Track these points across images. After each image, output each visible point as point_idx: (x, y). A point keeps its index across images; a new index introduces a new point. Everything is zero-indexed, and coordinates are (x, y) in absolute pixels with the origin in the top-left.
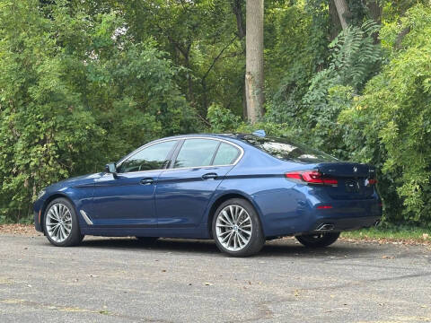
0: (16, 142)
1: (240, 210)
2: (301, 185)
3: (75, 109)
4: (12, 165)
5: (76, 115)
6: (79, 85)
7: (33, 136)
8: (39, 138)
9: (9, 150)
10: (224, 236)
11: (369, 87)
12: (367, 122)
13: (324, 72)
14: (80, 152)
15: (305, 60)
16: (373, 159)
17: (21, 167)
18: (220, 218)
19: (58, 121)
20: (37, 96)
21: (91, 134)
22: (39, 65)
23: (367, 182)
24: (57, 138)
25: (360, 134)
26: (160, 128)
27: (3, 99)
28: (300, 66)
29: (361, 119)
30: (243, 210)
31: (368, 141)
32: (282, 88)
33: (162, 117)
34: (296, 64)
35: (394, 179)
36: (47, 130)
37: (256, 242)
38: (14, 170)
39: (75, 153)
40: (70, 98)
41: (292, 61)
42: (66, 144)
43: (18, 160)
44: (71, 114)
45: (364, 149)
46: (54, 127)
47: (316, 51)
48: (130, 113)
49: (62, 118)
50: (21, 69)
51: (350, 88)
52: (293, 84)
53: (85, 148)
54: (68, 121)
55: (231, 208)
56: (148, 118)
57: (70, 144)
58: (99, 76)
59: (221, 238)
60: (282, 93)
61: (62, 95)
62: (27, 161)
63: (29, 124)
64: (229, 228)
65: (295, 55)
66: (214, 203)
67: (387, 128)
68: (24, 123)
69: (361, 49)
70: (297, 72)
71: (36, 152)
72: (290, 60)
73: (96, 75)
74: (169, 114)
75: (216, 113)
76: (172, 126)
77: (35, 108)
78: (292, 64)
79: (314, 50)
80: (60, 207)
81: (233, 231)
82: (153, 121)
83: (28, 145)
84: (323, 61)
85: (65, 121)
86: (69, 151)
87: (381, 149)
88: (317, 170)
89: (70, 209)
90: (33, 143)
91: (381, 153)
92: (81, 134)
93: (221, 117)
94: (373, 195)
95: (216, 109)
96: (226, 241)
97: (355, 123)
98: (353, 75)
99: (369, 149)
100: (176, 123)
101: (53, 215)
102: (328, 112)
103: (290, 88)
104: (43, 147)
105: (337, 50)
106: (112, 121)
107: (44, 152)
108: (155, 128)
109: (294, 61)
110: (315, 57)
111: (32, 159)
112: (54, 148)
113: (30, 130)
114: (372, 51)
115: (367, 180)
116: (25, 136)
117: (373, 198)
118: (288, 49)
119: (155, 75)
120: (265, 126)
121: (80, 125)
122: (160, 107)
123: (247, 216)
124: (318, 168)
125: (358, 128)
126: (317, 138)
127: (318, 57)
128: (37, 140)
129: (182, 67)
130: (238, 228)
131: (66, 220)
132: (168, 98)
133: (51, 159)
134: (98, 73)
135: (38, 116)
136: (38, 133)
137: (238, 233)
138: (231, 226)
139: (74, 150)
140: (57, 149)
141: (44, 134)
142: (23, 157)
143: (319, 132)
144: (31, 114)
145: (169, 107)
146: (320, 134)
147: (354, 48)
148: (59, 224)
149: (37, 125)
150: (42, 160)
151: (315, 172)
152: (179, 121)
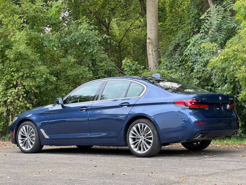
1: (145, 126)
2: (185, 109)
3: (35, 64)
5: (37, 68)
6: (38, 49)
7: (9, 82)
8: (13, 84)
10: (134, 144)
11: (228, 44)
13: (199, 35)
14: (40, 92)
15: (186, 29)
16: (232, 92)
17: (2, 103)
18: (132, 132)
19: (25, 73)
21: (47, 80)
22: (12, 36)
23: (228, 106)
24: (24, 84)
25: (223, 75)
26: (91, 75)
28: (182, 33)
29: (224, 66)
30: (147, 126)
31: (228, 80)
32: (171, 48)
33: (93, 68)
34: (180, 32)
36: (18, 79)
37: (156, 146)
39: (36, 93)
40: (32, 57)
42: (31, 87)
44: (34, 67)
45: (226, 86)
46: (22, 76)
47: (193, 23)
48: (72, 66)
49: (28, 71)
51: (216, 44)
52: (178, 45)
53: (43, 89)
54: (32, 72)
55: (139, 125)
56: (84, 69)
57: (33, 87)
58: (51, 43)
59: (132, 145)
60: (171, 51)
61: (27, 55)
62: (6, 99)
63: (6, 75)
64: (138, 139)
65: (179, 26)
66: (128, 122)
67: (241, 70)
68: (3, 74)
69: (223, 20)
70: (181, 37)
71: (11, 93)
72: (176, 29)
73: (49, 42)
74: (97, 66)
75: (128, 64)
76: (99, 74)
77: (10, 64)
78: (177, 32)
79: (191, 22)
80: (27, 127)
81: (141, 140)
82: (87, 71)
83: (6, 88)
84: (197, 29)
85: (30, 72)
86: (33, 92)
87: (237, 85)
88: (195, 99)
89: (34, 129)
90: (9, 87)
91: (238, 88)
92: (40, 80)
93: (131, 66)
94: (233, 115)
95: (128, 61)
96: (136, 147)
97: (219, 68)
98: (217, 37)
99: (230, 85)
100: (102, 72)
101: (22, 133)
102: (201, 62)
103: (176, 48)
104: (16, 89)
105: (207, 21)
106: (60, 72)
107: (16, 92)
108: (88, 75)
109: (178, 30)
110: (192, 27)
111: (9, 97)
112: (22, 90)
113: (7, 79)
114: (230, 21)
115: (228, 105)
116: (3, 82)
117: (233, 116)
118: (174, 22)
119: (88, 41)
120: (160, 72)
121: (39, 75)
122: (91, 61)
123: (149, 130)
124: (195, 97)
125: (221, 72)
126: (195, 79)
127: (195, 27)
128: (11, 85)
129: (105, 35)
130: (144, 138)
131: (31, 136)
132: (96, 56)
133: (21, 97)
134: (51, 41)
135: (12, 69)
136: (12, 80)
137: (144, 141)
138: (139, 137)
139: (36, 91)
140: (24, 90)
141: (16, 81)
142: (3, 97)
143: (195, 75)
144: (7, 68)
145: (97, 61)
146: (197, 76)
147: (218, 20)
148: (27, 139)
149: (12, 75)
150: (15, 98)
151: (193, 100)
152: (104, 71)
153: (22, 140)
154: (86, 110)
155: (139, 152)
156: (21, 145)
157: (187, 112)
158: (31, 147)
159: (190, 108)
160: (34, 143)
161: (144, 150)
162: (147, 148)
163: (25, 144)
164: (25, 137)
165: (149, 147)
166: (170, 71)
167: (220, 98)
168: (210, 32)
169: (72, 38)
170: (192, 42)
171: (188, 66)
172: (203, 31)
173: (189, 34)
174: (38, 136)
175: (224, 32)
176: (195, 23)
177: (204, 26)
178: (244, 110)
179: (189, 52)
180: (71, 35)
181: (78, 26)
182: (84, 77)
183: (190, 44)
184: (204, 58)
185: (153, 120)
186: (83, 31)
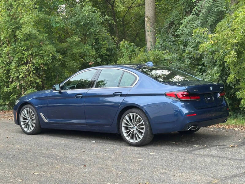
0: (11, 63)
1: (137, 116)
2: (176, 101)
3: (43, 44)
4: (9, 77)
5: (44, 48)
6: (47, 29)
7: (20, 60)
8: (24, 61)
9: (7, 68)
10: (127, 133)
11: (218, 28)
12: (217, 51)
13: (190, 17)
14: (48, 68)
15: (179, 8)
16: (221, 74)
17: (15, 78)
18: (125, 121)
19: (34, 51)
20: (21, 37)
21: (54, 58)
22: (21, 18)
23: (219, 95)
24: (34, 61)
25: (213, 58)
26: (94, 53)
27: (2, 38)
28: (176, 12)
29: (213, 49)
30: (139, 116)
31: (218, 63)
32: (166, 25)
33: (96, 47)
34: (174, 11)
35: (234, 85)
36: (28, 56)
37: (148, 137)
38: (11, 80)
39: (45, 69)
40: (41, 37)
41: (171, 9)
42: (39, 64)
43: (12, 74)
44: (42, 46)
45: (215, 68)
46: (32, 54)
47: (185, 4)
48: (77, 45)
49: (36, 49)
50: (11, 20)
51: (207, 30)
52: (172, 23)
53: (50, 66)
54: (40, 51)
55: (131, 115)
56: (88, 48)
57: (42, 64)
58: (57, 24)
59: (125, 134)
60: (166, 28)
61: (35, 35)
62: (18, 75)
63: (18, 53)
64: (130, 127)
65: (173, 5)
66: (121, 111)
67: (230, 55)
68: (15, 52)
69: (214, 3)
70: (175, 16)
71: (22, 69)
72: (170, 8)
73: (56, 23)
74: (100, 44)
75: (125, 46)
76: (102, 52)
77: (21, 44)
78: (171, 11)
79: (184, 3)
80: (28, 110)
81: (133, 129)
82: (90, 49)
83: (18, 65)
84: (189, 9)
85: (38, 51)
86: (41, 68)
87: (226, 68)
88: (186, 91)
89: (34, 112)
90: (21, 64)
91: (226, 70)
92: (47, 59)
93: (129, 48)
94: (223, 103)
95: (125, 43)
96: (129, 136)
97: (210, 51)
98: (208, 19)
99: (219, 67)
100: (104, 49)
101: (24, 115)
102: (193, 43)
103: (170, 25)
104: (26, 66)
105: (198, 4)
106: (67, 49)
107: (27, 69)
108: (91, 53)
109: (173, 9)
110: (185, 7)
111: (20, 73)
112: (32, 67)
113: (18, 57)
114: (220, 4)
115: (219, 93)
116: (15, 60)
117: (223, 105)
118: (169, 2)
119: (91, 22)
120: (155, 53)
121: (47, 53)
122: (95, 40)
123: (141, 121)
124: (187, 89)
125: (212, 55)
126: (187, 59)
127: (187, 7)
128: (23, 62)
129: (107, 17)
130: (136, 128)
131: (32, 119)
132: (99, 35)
133: (31, 73)
134: (57, 22)
135: (22, 48)
136: (23, 58)
137: (136, 131)
138: (131, 126)
139: (44, 68)
140: (34, 67)
141: (27, 59)
142: (15, 73)
143: (187, 55)
144: (19, 47)
145: (100, 40)
146: (188, 56)
147: (209, 4)
148: (28, 121)
149: (22, 53)
150: (26, 74)
151: (185, 92)
152: (105, 49)
153: (24, 122)
154: (82, 97)
155: (131, 141)
156: (23, 126)
157: (179, 105)
158: (32, 129)
159: (181, 101)
160: (34, 125)
161: (136, 139)
162: (139, 138)
163: (27, 126)
164: (27, 119)
165: (141, 137)
166: (164, 52)
167: (212, 89)
168: (201, 14)
169: (76, 19)
170: (184, 23)
171: (181, 42)
172: (194, 13)
173: (182, 13)
174: (38, 119)
175: (214, 14)
176: (188, 3)
177: (196, 8)
178: (232, 90)
179: (181, 31)
180: (76, 17)
181: (82, 8)
182: (87, 54)
183: (182, 25)
184: (195, 40)
185: (145, 111)
186: (86, 13)
